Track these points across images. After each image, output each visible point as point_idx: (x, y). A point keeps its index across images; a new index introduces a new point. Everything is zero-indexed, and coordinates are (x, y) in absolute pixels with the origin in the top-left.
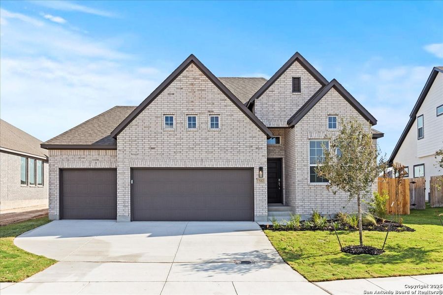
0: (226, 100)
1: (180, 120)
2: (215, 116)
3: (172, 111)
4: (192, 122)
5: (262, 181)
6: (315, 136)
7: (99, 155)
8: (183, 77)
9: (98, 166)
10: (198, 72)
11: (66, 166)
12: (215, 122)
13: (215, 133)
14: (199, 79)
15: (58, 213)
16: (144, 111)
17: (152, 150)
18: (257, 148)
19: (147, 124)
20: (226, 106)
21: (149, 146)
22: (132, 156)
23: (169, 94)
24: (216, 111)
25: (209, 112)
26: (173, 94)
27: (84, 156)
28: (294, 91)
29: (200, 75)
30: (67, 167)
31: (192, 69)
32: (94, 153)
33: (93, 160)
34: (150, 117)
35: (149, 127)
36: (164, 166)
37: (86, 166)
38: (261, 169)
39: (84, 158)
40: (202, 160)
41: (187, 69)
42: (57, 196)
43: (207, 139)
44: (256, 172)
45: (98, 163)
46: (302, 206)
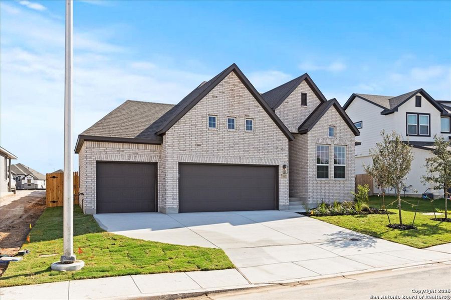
0: (259, 107)
1: (222, 121)
2: (249, 120)
3: (216, 113)
4: (231, 123)
5: (284, 177)
6: (321, 141)
7: (138, 149)
8: (225, 82)
9: (138, 160)
10: (236, 80)
11: (104, 158)
12: (249, 125)
13: (251, 134)
14: (237, 86)
15: (95, 207)
16: (191, 110)
17: (198, 147)
18: (281, 149)
19: (194, 122)
20: (258, 112)
21: (195, 143)
22: (179, 151)
23: (213, 97)
24: (251, 116)
25: (246, 115)
26: (217, 97)
27: (123, 149)
28: (302, 104)
29: (238, 82)
30: (105, 160)
31: (232, 76)
32: (134, 147)
33: (133, 154)
34: (197, 116)
35: (196, 125)
36: (209, 162)
37: (126, 159)
38: (284, 167)
39: (123, 151)
40: (240, 157)
41: (228, 76)
42: (94, 189)
43: (244, 139)
44: (281, 170)
45: (137, 157)
46: (312, 197)
